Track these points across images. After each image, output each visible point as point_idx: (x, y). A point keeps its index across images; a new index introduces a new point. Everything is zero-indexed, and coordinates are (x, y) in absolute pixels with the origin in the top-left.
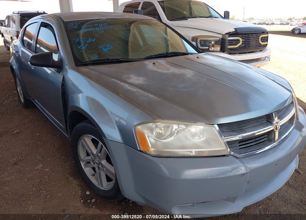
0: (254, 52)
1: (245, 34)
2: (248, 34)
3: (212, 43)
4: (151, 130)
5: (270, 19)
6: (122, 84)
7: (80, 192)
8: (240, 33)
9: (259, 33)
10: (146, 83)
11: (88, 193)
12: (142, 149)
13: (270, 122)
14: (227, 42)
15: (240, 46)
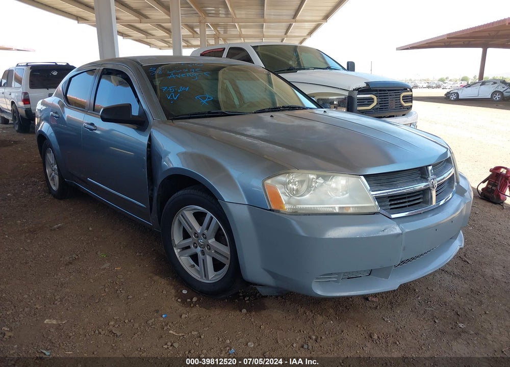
0: (393, 116)
1: (380, 91)
2: (385, 91)
3: (335, 103)
4: (285, 184)
5: (411, 80)
6: (238, 136)
7: (173, 291)
8: (374, 89)
9: (399, 90)
10: (268, 134)
11: (185, 292)
12: (273, 208)
13: (425, 178)
14: (356, 103)
15: (375, 108)
